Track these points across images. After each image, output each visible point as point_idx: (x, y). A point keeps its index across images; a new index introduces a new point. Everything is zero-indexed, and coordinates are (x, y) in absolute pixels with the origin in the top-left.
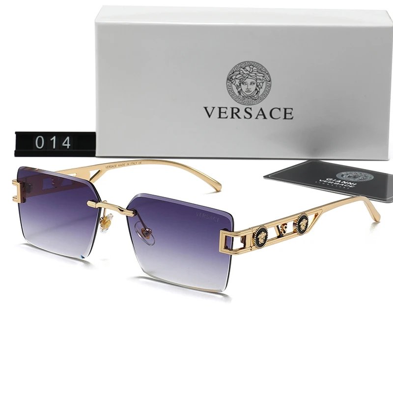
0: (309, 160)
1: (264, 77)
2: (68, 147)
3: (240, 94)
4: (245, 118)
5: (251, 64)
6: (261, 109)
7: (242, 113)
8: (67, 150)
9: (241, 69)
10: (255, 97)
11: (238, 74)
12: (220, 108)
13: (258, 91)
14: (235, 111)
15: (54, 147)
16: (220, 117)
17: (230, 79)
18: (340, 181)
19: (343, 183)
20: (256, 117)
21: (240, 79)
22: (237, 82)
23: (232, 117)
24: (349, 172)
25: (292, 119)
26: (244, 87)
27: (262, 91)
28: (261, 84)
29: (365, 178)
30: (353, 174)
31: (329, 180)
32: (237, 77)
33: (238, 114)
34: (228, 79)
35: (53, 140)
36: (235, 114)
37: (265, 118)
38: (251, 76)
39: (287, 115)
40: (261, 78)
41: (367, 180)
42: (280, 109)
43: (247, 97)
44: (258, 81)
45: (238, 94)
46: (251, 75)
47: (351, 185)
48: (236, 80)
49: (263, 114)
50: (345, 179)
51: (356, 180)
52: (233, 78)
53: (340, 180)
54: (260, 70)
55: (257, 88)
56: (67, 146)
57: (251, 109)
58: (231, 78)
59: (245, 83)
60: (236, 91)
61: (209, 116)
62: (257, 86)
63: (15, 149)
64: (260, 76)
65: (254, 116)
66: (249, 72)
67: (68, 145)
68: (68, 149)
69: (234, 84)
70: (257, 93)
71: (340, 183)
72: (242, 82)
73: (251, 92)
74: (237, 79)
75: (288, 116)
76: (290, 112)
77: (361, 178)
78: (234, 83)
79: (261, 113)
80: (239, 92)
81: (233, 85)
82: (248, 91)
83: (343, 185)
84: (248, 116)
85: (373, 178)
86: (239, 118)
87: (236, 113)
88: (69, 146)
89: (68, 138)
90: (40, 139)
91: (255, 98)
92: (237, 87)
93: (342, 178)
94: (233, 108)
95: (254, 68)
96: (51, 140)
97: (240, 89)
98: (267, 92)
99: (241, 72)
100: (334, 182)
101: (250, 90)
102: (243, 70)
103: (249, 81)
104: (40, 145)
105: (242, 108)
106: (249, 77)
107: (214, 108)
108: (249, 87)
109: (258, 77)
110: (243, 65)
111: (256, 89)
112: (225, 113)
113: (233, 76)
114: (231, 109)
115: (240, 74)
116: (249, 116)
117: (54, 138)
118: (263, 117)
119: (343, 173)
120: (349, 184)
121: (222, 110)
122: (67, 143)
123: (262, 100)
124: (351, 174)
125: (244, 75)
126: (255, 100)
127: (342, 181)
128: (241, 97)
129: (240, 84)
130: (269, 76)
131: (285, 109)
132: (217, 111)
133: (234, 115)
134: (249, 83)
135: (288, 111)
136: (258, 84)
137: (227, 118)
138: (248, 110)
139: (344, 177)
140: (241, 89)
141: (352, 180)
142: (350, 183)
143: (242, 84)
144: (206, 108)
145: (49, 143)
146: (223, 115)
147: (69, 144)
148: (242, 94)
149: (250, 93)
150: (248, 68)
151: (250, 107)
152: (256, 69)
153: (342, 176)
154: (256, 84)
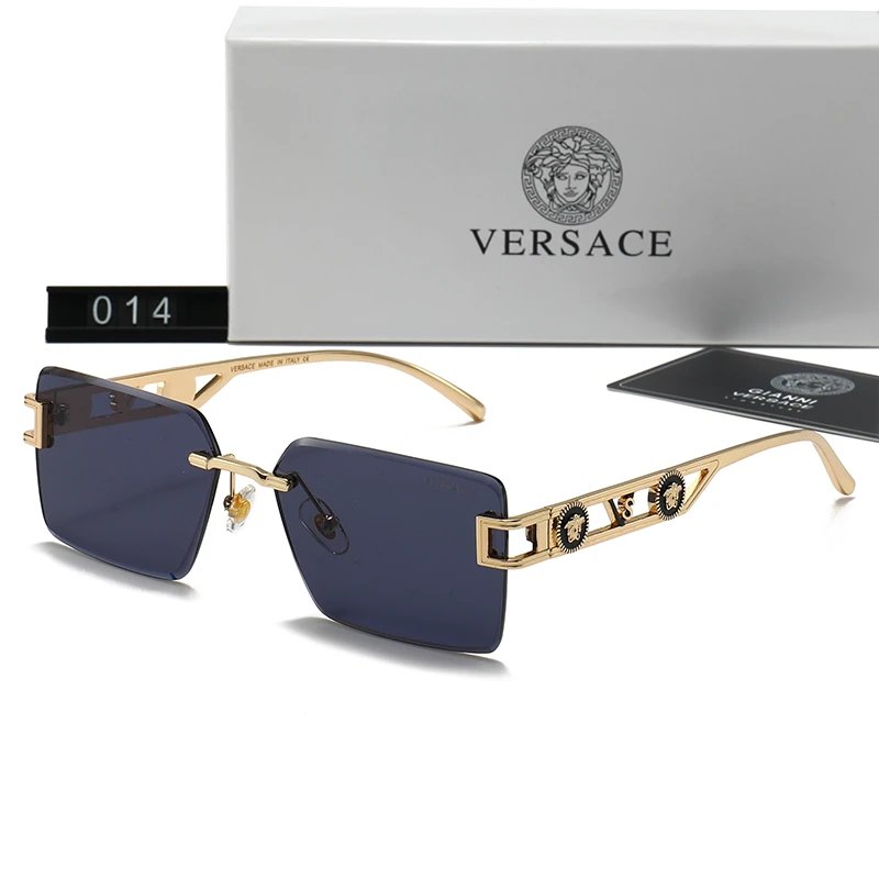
0: (708, 347)
1: (605, 161)
2: (166, 321)
3: (552, 200)
4: (563, 253)
5: (578, 133)
6: (600, 234)
7: (556, 244)
8: (164, 328)
9: (555, 144)
10: (587, 206)
11: (547, 156)
12: (507, 232)
13: (592, 194)
14: (542, 237)
15: (135, 321)
16: (507, 252)
17: (529, 166)
18: (779, 395)
19: (787, 399)
20: (587, 252)
21: (552, 167)
22: (546, 173)
23: (535, 252)
24: (798, 375)
25: (668, 255)
26: (561, 185)
27: (601, 193)
28: (600, 177)
29: (835, 387)
30: (808, 378)
31: (755, 393)
32: (546, 162)
33: (547, 244)
34: (525, 167)
35: (132, 305)
36: (540, 244)
37: (608, 253)
38: (577, 160)
39: (658, 246)
40: (600, 163)
41: (839, 392)
42: (641, 233)
43: (569, 206)
44: (593, 171)
45: (547, 201)
46: (577, 156)
47: (804, 404)
48: (544, 169)
49: (605, 246)
50: (789, 390)
51: (817, 391)
52: (537, 164)
53: (779, 392)
54: (598, 145)
55: (591, 187)
56: (162, 319)
57: (576, 233)
58: (533, 164)
59: (563, 175)
60: (543, 194)
61: (484, 250)
62: (591, 182)
63: (46, 326)
64: (597, 160)
65: (584, 249)
66: (573, 150)
67: (166, 316)
68: (166, 325)
69: (539, 178)
70: (590, 199)
71: (780, 399)
72: (557, 174)
73: (577, 196)
74: (544, 166)
75: (660, 249)
76: (664, 240)
77: (826, 387)
78: (538, 175)
79: (599, 243)
80: (549, 195)
81: (537, 181)
82: (571, 192)
83: (786, 403)
84: (570, 249)
85: (852, 386)
86: (550, 253)
87: (543, 244)
88: (169, 319)
89: (165, 300)
90: (103, 303)
91: (586, 208)
92: (546, 185)
93: (783, 388)
94: (535, 233)
95: (585, 142)
96: (128, 304)
97: (553, 188)
98: (613, 195)
99: (555, 150)
100: (767, 397)
101: (575, 191)
102: (559, 146)
103: (571, 170)
104: (102, 315)
105: (557, 230)
106: (573, 162)
107: (493, 231)
108: (572, 184)
109: (592, 162)
110: (559, 135)
111: (588, 189)
112: (519, 242)
113: (536, 160)
114: (532, 233)
115: (551, 155)
116: (572, 250)
117: (134, 300)
118: (603, 251)
119: (786, 377)
120: (800, 402)
121: (513, 236)
122: (163, 312)
123: (602, 212)
124: (804, 378)
125: (562, 157)
126: (586, 213)
127: (784, 394)
128: (555, 206)
129: (552, 178)
130: (618, 160)
131: (654, 234)
132: (500, 237)
133: (539, 246)
134: (573, 176)
135: (660, 238)
136: (593, 177)
137: (522, 253)
138: (570, 236)
139: (788, 384)
140: (555, 190)
141: (808, 392)
142: (803, 400)
143: (556, 179)
144: (475, 232)
145: (122, 312)
146: (513, 248)
147: (169, 313)
148: (556, 200)
149: (574, 199)
150: (569, 142)
151: (574, 228)
152: (587, 143)
153: (785, 382)
154: (587, 178)
